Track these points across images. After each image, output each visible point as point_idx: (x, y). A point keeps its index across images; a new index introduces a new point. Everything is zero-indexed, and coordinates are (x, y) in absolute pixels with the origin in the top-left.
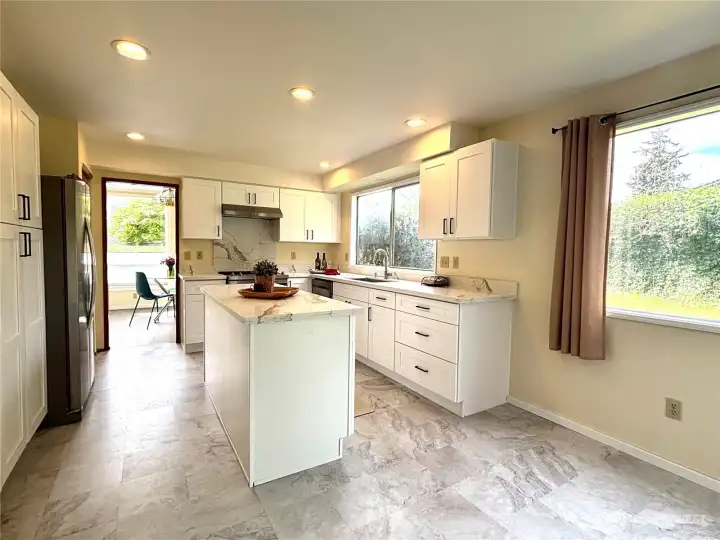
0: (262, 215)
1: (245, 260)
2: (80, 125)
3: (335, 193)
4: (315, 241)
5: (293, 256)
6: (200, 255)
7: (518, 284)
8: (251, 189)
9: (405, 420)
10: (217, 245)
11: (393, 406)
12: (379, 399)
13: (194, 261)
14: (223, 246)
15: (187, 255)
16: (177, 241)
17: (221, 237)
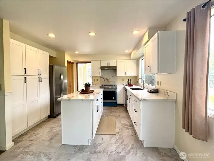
1: (108, 81)
2: (65, 52)
3: (135, 59)
4: (128, 75)
5: (123, 80)
6: (97, 80)
7: (177, 94)
8: (108, 62)
9: (122, 140)
10: (102, 77)
11: (124, 135)
12: (122, 131)
13: (96, 82)
14: (103, 78)
15: (94, 80)
16: (92, 77)
17: (100, 75)
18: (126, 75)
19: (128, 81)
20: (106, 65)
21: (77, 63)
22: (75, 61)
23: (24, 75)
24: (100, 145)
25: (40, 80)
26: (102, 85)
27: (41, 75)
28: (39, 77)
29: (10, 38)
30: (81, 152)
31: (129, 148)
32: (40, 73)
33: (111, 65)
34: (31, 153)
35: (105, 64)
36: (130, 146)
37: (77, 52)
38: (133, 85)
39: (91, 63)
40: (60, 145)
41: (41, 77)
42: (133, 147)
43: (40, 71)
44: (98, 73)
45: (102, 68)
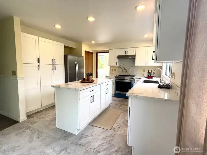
0: (130, 57)
1: (127, 72)
2: (82, 43)
4: (149, 65)
5: (144, 71)
6: (115, 70)
8: (126, 50)
9: (112, 138)
10: (119, 67)
11: (118, 133)
12: (119, 128)
13: (114, 72)
14: (121, 68)
15: (112, 70)
16: (110, 66)
17: (117, 65)
18: (147, 65)
19: (148, 72)
20: (124, 54)
21: (97, 53)
22: (95, 51)
23: (37, 63)
24: (86, 137)
25: (54, 68)
26: (120, 75)
27: (55, 64)
28: (53, 65)
29: (22, 32)
30: (65, 140)
31: (113, 150)
32: (54, 62)
33: (129, 53)
34: (32, 129)
35: (122, 53)
36: (116, 149)
37: (93, 42)
38: (153, 77)
39: (108, 52)
40: (55, 127)
41: (55, 65)
42: (118, 150)
43: (54, 60)
44: (115, 62)
45: (120, 57)
